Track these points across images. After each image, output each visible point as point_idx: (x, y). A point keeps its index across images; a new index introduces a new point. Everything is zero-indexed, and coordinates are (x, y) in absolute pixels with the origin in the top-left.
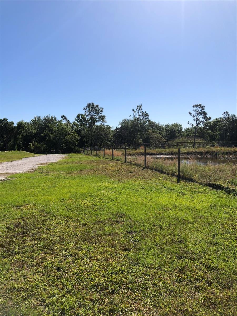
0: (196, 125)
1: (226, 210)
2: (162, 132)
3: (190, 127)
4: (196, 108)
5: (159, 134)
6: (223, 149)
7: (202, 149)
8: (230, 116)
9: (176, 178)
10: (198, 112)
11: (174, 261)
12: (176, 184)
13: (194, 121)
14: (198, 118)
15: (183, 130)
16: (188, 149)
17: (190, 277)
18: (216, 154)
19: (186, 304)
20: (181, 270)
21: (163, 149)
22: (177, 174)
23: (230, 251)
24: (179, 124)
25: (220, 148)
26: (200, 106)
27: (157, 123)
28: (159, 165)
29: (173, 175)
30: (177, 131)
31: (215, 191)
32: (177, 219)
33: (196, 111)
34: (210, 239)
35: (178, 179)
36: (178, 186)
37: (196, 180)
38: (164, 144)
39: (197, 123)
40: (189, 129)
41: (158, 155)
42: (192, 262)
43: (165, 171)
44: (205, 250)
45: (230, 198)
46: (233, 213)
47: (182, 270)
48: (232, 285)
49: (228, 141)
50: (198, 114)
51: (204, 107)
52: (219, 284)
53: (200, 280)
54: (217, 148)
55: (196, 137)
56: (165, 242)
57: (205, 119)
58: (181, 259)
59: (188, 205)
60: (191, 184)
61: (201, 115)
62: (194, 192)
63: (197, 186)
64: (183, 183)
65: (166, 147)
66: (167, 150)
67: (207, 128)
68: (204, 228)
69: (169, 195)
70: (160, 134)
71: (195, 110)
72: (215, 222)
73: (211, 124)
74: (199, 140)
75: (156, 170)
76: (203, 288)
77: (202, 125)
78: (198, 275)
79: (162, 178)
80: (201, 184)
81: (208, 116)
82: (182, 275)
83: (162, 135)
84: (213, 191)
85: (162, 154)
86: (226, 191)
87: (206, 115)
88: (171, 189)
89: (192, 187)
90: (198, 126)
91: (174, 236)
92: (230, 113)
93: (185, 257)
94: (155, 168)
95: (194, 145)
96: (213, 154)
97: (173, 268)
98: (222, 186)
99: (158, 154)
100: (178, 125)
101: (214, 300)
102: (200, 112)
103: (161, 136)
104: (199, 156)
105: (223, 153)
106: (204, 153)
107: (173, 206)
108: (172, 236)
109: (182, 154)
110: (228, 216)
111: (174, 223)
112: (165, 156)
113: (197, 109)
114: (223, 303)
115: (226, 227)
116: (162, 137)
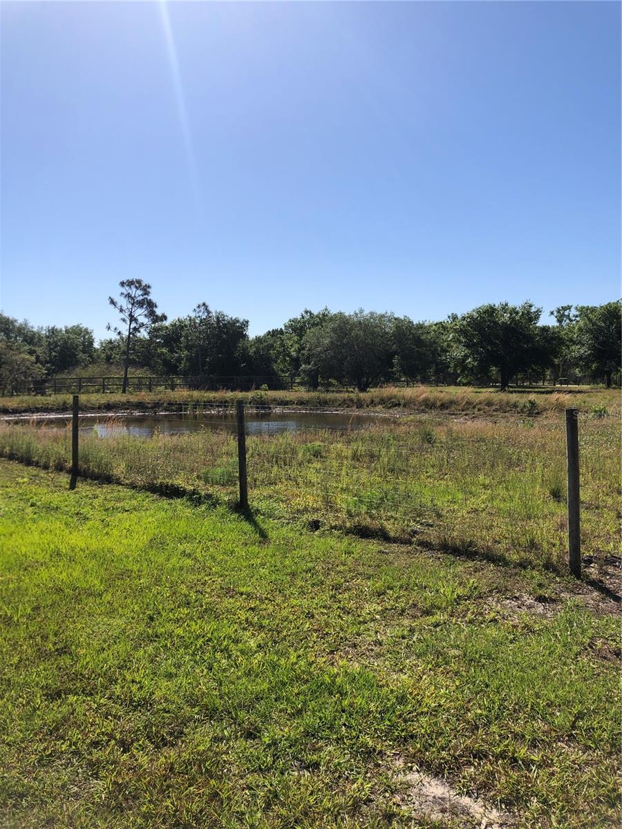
0: (130, 333)
1: (188, 547)
2: (37, 349)
3: (114, 336)
4: (127, 288)
5: (29, 353)
6: (196, 394)
7: (146, 396)
8: (210, 315)
9: (66, 475)
10: (133, 298)
11: (35, 710)
12: (66, 493)
13: (124, 323)
14: (133, 314)
15: (96, 345)
16: (110, 395)
17: (75, 744)
18: (180, 406)
19: (59, 820)
20: (55, 731)
21: (39, 397)
22: (70, 464)
23: (186, 647)
24: (85, 327)
25: (188, 393)
26: (137, 285)
27: (20, 321)
28: (20, 442)
29: (60, 468)
30: (81, 348)
31: (165, 503)
32: (60, 588)
33: (128, 296)
34: (141, 628)
35: (71, 481)
36: (72, 496)
37: (120, 478)
38: (44, 381)
39: (131, 327)
40: (111, 342)
41: (23, 414)
42: (89, 698)
43: (36, 459)
44: (125, 661)
45: (198, 516)
46: (203, 552)
47: (58, 730)
48: (182, 733)
49: (209, 375)
50: (133, 304)
51: (149, 287)
52: (150, 741)
53: (102, 744)
54: (182, 394)
55: (129, 363)
56: (15, 660)
57: (152, 317)
58: (57, 700)
59: (94, 547)
60: (107, 488)
61: (142, 307)
62: (113, 509)
63: (122, 494)
64: (84, 488)
65: (48, 392)
66: (53, 399)
67: (158, 340)
68: (129, 602)
69: (43, 524)
70: (31, 353)
71: (126, 293)
72: (158, 581)
73: (166, 333)
74: (138, 372)
75: (11, 457)
76: (108, 761)
77: (143, 334)
78: (98, 731)
79: (25, 480)
80: (133, 486)
81: (159, 312)
82: (55, 744)
83: (38, 357)
84: (159, 504)
85: (37, 410)
86: (191, 499)
87: (155, 309)
88: (50, 509)
89: (108, 497)
90: (133, 334)
91: (45, 638)
92: (210, 309)
93: (69, 691)
94: (9, 450)
95: (125, 385)
96: (173, 408)
97: (32, 730)
98: (181, 487)
99: (25, 411)
100: (83, 330)
101: (135, 785)
102: (138, 299)
103: (33, 358)
104: (137, 413)
105: (196, 404)
106: (149, 406)
107: (51, 556)
108: (38, 639)
109: (93, 408)
110: (189, 562)
111: (49, 602)
112: (45, 414)
113: (130, 292)
114: (155, 787)
115: (183, 589)
116: (36, 363)
